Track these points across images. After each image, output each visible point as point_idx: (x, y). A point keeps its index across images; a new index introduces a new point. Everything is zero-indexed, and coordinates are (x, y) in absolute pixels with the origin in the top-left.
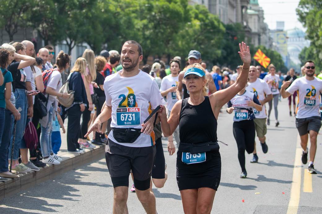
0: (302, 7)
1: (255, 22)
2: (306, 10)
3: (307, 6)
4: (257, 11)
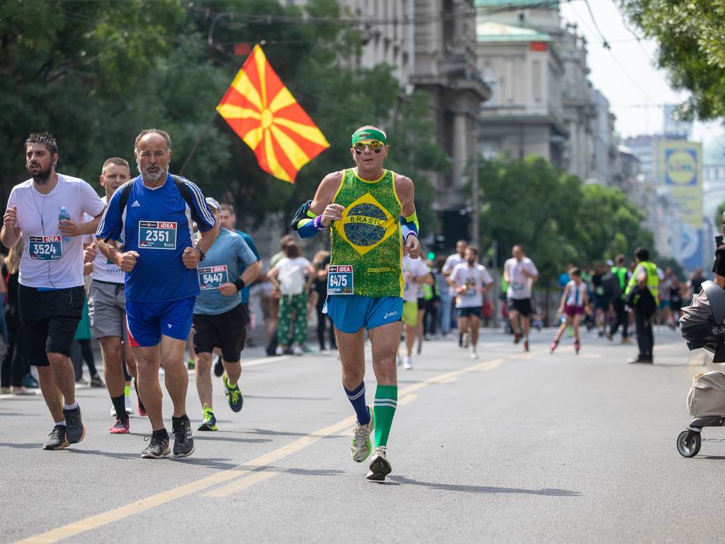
1: (536, 77)
4: (551, 34)
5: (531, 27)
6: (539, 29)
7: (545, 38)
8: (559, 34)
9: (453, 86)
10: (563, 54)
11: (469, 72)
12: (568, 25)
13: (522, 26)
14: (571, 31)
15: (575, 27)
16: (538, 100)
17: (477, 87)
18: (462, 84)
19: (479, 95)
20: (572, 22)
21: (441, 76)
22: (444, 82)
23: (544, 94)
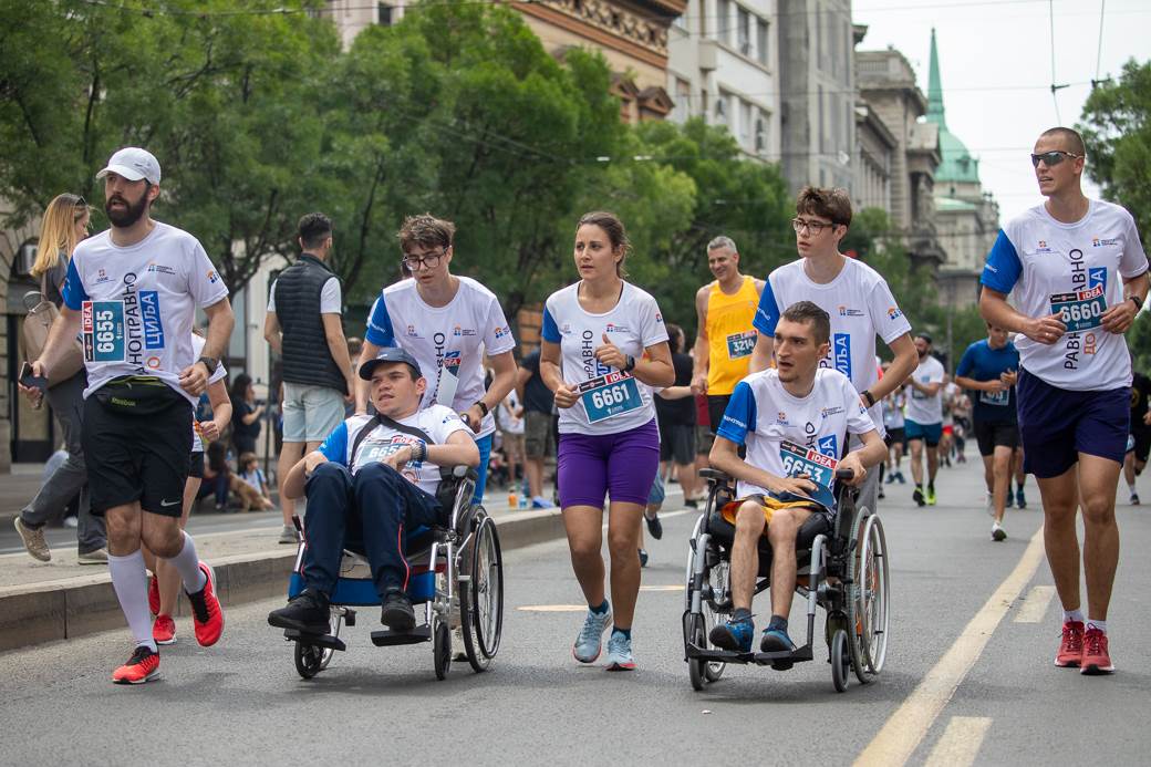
0: (1099, 122)
2: (1114, 133)
3: (1118, 115)
4: (976, 203)
5: (960, 198)
6: (967, 200)
7: (972, 207)
8: (981, 203)
9: (920, 254)
10: (985, 218)
11: (932, 243)
12: (985, 194)
13: (951, 197)
14: (988, 199)
15: (991, 195)
16: (967, 257)
17: (938, 253)
18: (928, 252)
19: (938, 260)
20: (988, 192)
21: (912, 246)
22: (914, 251)
23: (973, 253)
